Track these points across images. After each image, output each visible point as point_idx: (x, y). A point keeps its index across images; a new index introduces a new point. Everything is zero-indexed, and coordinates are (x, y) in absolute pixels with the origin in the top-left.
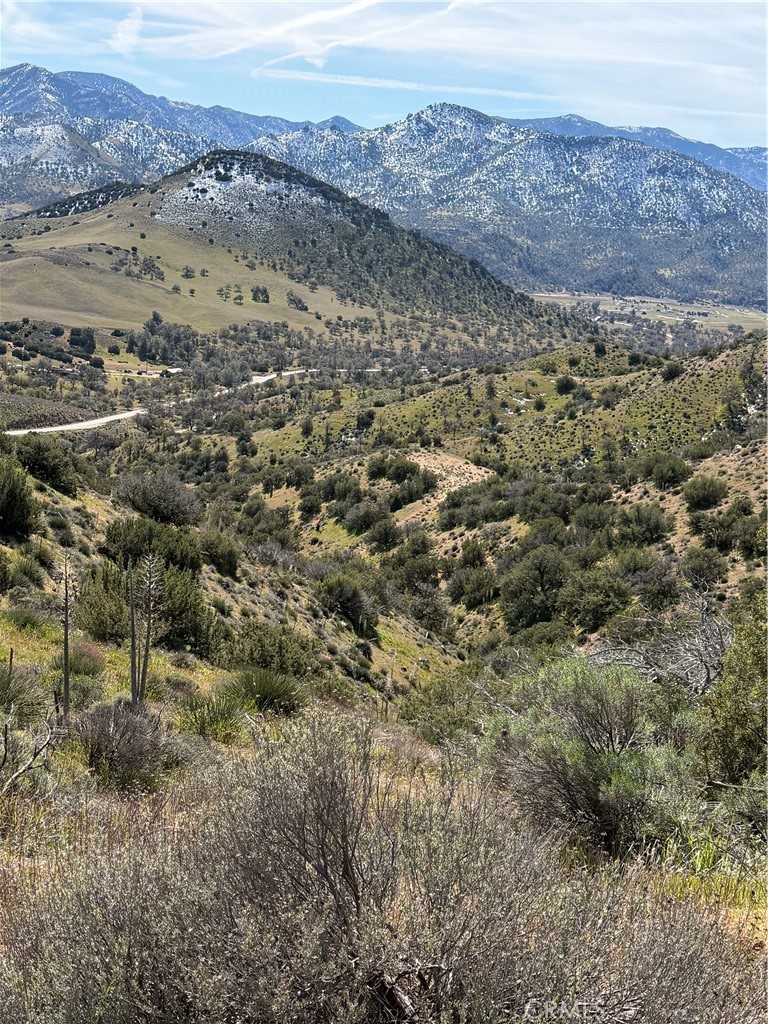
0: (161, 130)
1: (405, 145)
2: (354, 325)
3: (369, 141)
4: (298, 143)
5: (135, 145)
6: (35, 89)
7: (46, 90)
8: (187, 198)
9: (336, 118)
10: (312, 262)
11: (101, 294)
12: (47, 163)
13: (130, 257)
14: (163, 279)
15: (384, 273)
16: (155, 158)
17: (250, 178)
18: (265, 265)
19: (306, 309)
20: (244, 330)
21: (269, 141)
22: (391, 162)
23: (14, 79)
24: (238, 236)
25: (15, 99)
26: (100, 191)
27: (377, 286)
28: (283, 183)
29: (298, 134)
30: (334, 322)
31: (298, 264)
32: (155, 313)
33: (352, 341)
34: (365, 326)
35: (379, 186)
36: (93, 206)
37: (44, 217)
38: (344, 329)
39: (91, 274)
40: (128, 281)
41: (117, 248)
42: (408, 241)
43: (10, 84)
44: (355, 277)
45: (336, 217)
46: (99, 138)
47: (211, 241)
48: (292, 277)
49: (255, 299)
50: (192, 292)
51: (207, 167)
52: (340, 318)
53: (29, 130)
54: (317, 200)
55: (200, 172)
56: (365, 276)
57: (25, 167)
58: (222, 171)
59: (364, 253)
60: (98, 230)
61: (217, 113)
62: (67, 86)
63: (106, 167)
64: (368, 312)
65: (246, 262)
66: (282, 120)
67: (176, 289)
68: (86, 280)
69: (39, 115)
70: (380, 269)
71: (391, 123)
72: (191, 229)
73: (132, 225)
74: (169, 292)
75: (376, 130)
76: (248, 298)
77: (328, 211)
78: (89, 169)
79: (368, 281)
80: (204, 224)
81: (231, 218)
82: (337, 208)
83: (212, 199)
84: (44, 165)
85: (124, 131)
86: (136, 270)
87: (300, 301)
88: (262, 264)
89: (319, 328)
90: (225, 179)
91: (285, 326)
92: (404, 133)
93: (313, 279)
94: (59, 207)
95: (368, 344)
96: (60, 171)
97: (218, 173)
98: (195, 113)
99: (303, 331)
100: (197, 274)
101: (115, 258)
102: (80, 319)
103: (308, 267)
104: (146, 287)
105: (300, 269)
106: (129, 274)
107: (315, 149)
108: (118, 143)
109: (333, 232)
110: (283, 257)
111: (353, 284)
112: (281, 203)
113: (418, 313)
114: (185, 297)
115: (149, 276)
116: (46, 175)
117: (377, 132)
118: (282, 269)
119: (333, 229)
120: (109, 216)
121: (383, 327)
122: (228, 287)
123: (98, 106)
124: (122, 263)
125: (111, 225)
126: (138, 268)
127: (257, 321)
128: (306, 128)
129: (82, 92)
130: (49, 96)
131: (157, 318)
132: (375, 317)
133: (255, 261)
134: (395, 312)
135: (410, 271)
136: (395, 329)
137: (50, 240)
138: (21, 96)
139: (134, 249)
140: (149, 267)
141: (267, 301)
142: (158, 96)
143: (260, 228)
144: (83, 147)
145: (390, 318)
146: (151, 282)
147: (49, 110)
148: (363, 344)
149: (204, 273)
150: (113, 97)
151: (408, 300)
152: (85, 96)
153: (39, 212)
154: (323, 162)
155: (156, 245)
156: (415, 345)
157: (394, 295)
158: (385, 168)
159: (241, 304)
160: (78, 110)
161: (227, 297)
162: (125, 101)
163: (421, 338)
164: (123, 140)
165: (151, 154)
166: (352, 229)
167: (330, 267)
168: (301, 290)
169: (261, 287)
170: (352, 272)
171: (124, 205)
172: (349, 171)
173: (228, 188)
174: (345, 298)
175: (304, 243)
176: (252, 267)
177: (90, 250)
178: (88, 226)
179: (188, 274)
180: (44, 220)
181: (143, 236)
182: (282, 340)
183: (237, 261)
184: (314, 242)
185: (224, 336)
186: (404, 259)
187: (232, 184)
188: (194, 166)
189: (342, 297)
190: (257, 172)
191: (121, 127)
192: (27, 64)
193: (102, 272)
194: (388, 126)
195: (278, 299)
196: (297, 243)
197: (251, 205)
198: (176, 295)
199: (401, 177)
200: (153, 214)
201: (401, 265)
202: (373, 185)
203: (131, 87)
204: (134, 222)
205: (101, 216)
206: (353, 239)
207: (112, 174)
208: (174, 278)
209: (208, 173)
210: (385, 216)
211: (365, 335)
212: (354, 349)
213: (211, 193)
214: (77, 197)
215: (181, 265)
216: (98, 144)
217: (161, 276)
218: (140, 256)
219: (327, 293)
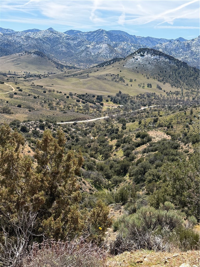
0: (132, 44)
1: (198, 44)
2: (174, 93)
3: (188, 43)
4: (168, 45)
5: (125, 48)
6: (102, 35)
7: (105, 35)
8: (132, 61)
9: (180, 38)
10: (165, 76)
11: (108, 86)
12: (103, 54)
13: (117, 77)
14: (124, 82)
15: (185, 79)
16: (130, 51)
17: (149, 55)
18: (152, 78)
19: (161, 89)
20: (144, 95)
21: (160, 45)
22: (193, 49)
23: (97, 33)
24: (145, 70)
25: (98, 38)
26: (112, 60)
27: (182, 82)
28: (158, 56)
29: (168, 43)
30: (168, 92)
31: (161, 77)
32: (120, 91)
33: (173, 97)
34: (177, 93)
35: (190, 55)
36: (110, 64)
37: (98, 67)
38: (171, 94)
39: (106, 81)
40: (116, 83)
41: (113, 75)
42: (192, 70)
43: (96, 34)
44: (176, 80)
45: (172, 64)
46: (116, 47)
47: (138, 72)
48: (159, 81)
49: (148, 87)
50: (131, 85)
51: (139, 53)
52: (171, 91)
53: (99, 45)
54: (167, 60)
55: (136, 54)
56: (179, 80)
57: (98, 55)
58: (142, 54)
59: (180, 74)
60: (110, 70)
61: (148, 38)
62: (110, 34)
63: (117, 54)
64: (179, 90)
65: (147, 77)
66: (165, 39)
68: (105, 83)
69: (103, 42)
70: (183, 78)
72: (133, 69)
73: (118, 69)
74: (125, 86)
75: (190, 40)
76: (146, 86)
77: (170, 63)
78: (113, 55)
79: (180, 81)
80: (137, 68)
81: (144, 66)
82: (172, 62)
83: (139, 61)
84: (102, 54)
85: (123, 45)
86: (118, 80)
87: (160, 87)
88: (151, 77)
89: (164, 94)
90: (143, 56)
91: (155, 94)
92: (197, 41)
93: (165, 81)
94: (102, 65)
95: (177, 98)
96: (106, 56)
97: (141, 54)
98: (142, 39)
99: (159, 95)
100: (133, 81)
101: (113, 77)
102: (101, 93)
103: (163, 78)
104: (120, 85)
105: (161, 79)
106: (116, 81)
107: (172, 46)
108: (121, 48)
110: (157, 75)
111: (175, 82)
112: (157, 61)
113: (193, 90)
114: (129, 86)
115: (121, 82)
116: (103, 56)
117: (190, 41)
118: (156, 79)
119: (171, 68)
120: (113, 67)
121: (182, 94)
122: (141, 84)
123: (118, 39)
124: (114, 78)
125: (113, 69)
126: (118, 79)
127: (147, 93)
128: (170, 41)
129: (114, 35)
130: (106, 37)
131: (120, 92)
132: (181, 91)
133: (149, 77)
134: (187, 89)
135: (192, 78)
136: (186, 94)
137: (98, 73)
138: (99, 37)
139: (118, 75)
140: (121, 79)
141: (151, 87)
142: (133, 35)
143: (151, 68)
144: (112, 49)
145: (185, 91)
146: (121, 83)
147: (105, 40)
148: (175, 98)
149: (135, 80)
150: (121, 36)
151: (191, 86)
152: (114, 36)
153: (97, 66)
154: (175, 50)
155: (124, 73)
156: (191, 99)
157: (187, 85)
158: (191, 50)
159: (144, 88)
160: (113, 40)
161: (140, 86)
162: (124, 37)
163: (193, 96)
164: (122, 47)
166: (176, 67)
167: (169, 78)
168: (161, 84)
169: (149, 84)
170: (176, 79)
171: (117, 63)
172: (181, 52)
173: (143, 58)
174: (173, 86)
175: (163, 72)
176: (148, 78)
177: (107, 75)
178: (107, 69)
179: (131, 81)
180: (97, 68)
181: (121, 71)
182: (153, 97)
183: (144, 77)
184: (165, 71)
185: (137, 97)
186: (191, 75)
187: (144, 57)
188: (135, 53)
189: (172, 86)
190: (151, 54)
191: (122, 44)
192: (101, 29)
193: (109, 81)
194: (193, 39)
195: (154, 87)
196: (161, 72)
197: (149, 62)
198: (127, 86)
199: (196, 53)
200: (124, 66)
201: (190, 77)
202: (188, 55)
203: (127, 33)
204: (119, 68)
205: (111, 67)
206: (176, 70)
207: (119, 56)
208: (127, 82)
209: (139, 54)
210: (186, 64)
211: (177, 96)
212: (173, 100)
214: (107, 62)
215: (129, 78)
216: (116, 48)
217: (124, 81)
218: (119, 76)
219: (168, 85)
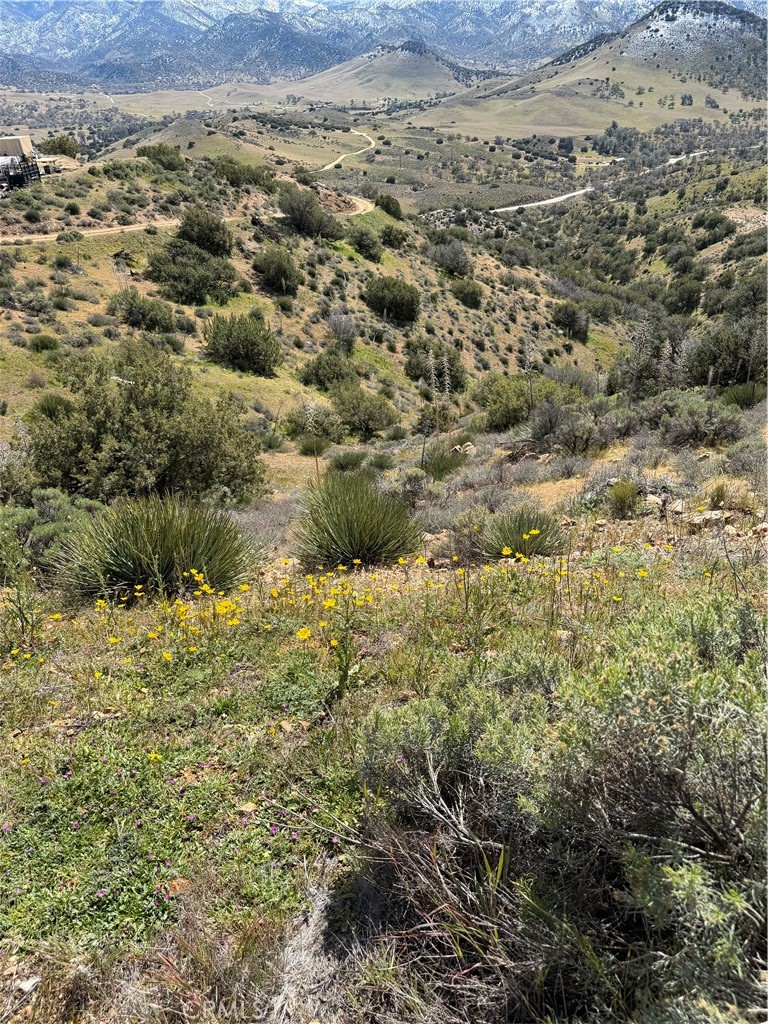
2: (750, 115)
8: (645, 38)
10: (727, 71)
11: (583, 113)
12: (564, 27)
13: (604, 85)
14: (623, 98)
17: (689, 16)
18: (693, 78)
19: (718, 107)
20: (672, 127)
24: (677, 59)
26: (590, 42)
28: (712, 16)
30: (736, 114)
31: (717, 74)
32: (613, 122)
33: (747, 126)
34: (758, 114)
36: (586, 52)
38: (742, 118)
39: (578, 100)
40: (602, 103)
41: (596, 80)
44: (757, 79)
45: (748, 35)
47: (658, 66)
48: (711, 85)
49: (683, 104)
50: (641, 104)
51: (661, 13)
52: (741, 111)
54: (737, 24)
55: (656, 17)
57: (551, 32)
58: (670, 13)
60: (586, 69)
64: (763, 104)
65: (680, 78)
67: (631, 103)
68: (575, 105)
72: (646, 60)
73: (608, 63)
74: (626, 106)
76: (678, 104)
77: (742, 31)
78: (590, 27)
80: (655, 55)
81: (673, 48)
82: (750, 28)
83: (662, 36)
86: (607, 93)
87: (714, 102)
89: (725, 120)
90: (672, 19)
91: (700, 121)
93: (726, 84)
94: (566, 57)
96: (572, 32)
97: (668, 16)
99: (712, 123)
100: (646, 91)
101: (594, 87)
103: (723, 75)
104: (612, 105)
105: (717, 78)
106: (602, 97)
108: (610, 5)
109: (745, 47)
110: (706, 71)
111: (755, 84)
112: (710, 31)
114: (636, 108)
115: (614, 97)
116: (563, 36)
118: (704, 79)
119: (745, 45)
120: (594, 59)
122: (666, 98)
124: (598, 90)
125: (595, 64)
127: (682, 120)
131: (615, 125)
133: (687, 76)
137: (558, 80)
139: (608, 79)
140: (616, 90)
141: (691, 105)
143: (692, 52)
146: (615, 101)
148: (754, 128)
149: (650, 90)
153: (553, 62)
155: (623, 74)
159: (673, 109)
161: (664, 105)
166: (760, 42)
167: (739, 73)
168: (716, 94)
169: (687, 95)
170: (755, 75)
171: (604, 49)
173: (673, 26)
174: (747, 95)
175: (723, 58)
176: (684, 81)
177: (580, 84)
178: (580, 67)
179: (640, 92)
180: (556, 67)
181: (614, 69)
182: (697, 131)
183: (674, 78)
184: (730, 57)
185: (657, 132)
187: (676, 22)
188: (651, 14)
189: (745, 95)
190: (695, 11)
193: (585, 97)
195: (699, 102)
196: (717, 59)
197: (688, 35)
198: (630, 108)
200: (622, 52)
204: (609, 60)
205: (589, 59)
206: (759, 50)
207: (604, 28)
208: (630, 95)
209: (661, 17)
212: (747, 132)
213: (661, 32)
214: (577, 48)
215: (636, 86)
217: (622, 96)
218: (611, 84)
219: (734, 93)
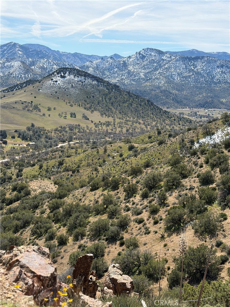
0: (54, 62)
1: (135, 62)
2: (104, 124)
3: (124, 61)
4: (100, 63)
5: (46, 67)
6: (15, 50)
7: (18, 50)
8: (51, 84)
9: (115, 55)
10: (92, 103)
11: (17, 118)
12: (15, 74)
13: (30, 104)
14: (40, 112)
15: (117, 106)
17: (72, 77)
18: (76, 105)
19: (88, 119)
20: (65, 128)
21: (90, 63)
22: (131, 68)
23: (8, 47)
24: (67, 96)
25: (8, 54)
26: (24, 83)
27: (114, 110)
28: (83, 77)
29: (99, 60)
30: (97, 123)
31: (88, 104)
32: (32, 123)
33: (102, 129)
34: (108, 124)
35: (127, 76)
36: (22, 87)
37: (6, 92)
38: (100, 125)
39: (14, 111)
40: (28, 113)
41: (25, 102)
42: (126, 95)
43: (7, 49)
44: (107, 108)
45: (101, 88)
46: (34, 65)
47: (58, 98)
48: (85, 108)
49: (71, 117)
50: (49, 115)
51: (58, 74)
52: (100, 122)
53: (10, 63)
54: (95, 82)
55: (55, 75)
56: (111, 107)
57: (8, 76)
58: (63, 75)
59: (111, 99)
60: (21, 96)
61: (76, 55)
62: (25, 48)
63: (35, 74)
64: (110, 119)
65: (70, 104)
66: (97, 56)
67: (44, 115)
68: (13, 113)
69: (14, 58)
70: (116, 104)
71: (131, 55)
72: (52, 94)
73: (32, 94)
74: (41, 116)
75: (126, 58)
76: (69, 116)
77: (98, 86)
78: (29, 75)
79: (111, 109)
80: (56, 92)
81: (65, 90)
82: (101, 85)
83: (59, 84)
85: (43, 62)
87: (86, 117)
88: (75, 104)
89: (92, 126)
90: (64, 77)
91: (79, 125)
92: (135, 58)
93: (93, 109)
94: (12, 89)
95: (107, 130)
96: (20, 76)
97: (61, 75)
98: (68, 55)
99: (85, 127)
100: (52, 109)
101: (24, 105)
102: (7, 126)
103: (91, 105)
104: (33, 115)
105: (88, 106)
106: (28, 110)
107: (105, 65)
108: (40, 66)
109: (100, 93)
110: (82, 102)
111: (106, 110)
112: (82, 84)
113: (128, 119)
114: (46, 117)
115: (35, 111)
116: (15, 78)
117: (126, 59)
118: (82, 106)
119: (100, 92)
120: (25, 91)
121: (114, 124)
122: (62, 113)
123: (36, 54)
124: (26, 107)
125: (25, 94)
126: (32, 108)
127: (70, 124)
128: (102, 58)
129: (30, 50)
130: (20, 52)
131: (33, 125)
132: (113, 121)
133: (73, 104)
134: (120, 119)
135: (126, 105)
136: (118, 125)
137: (5, 100)
138: (10, 52)
139: (32, 102)
140: (36, 108)
141: (75, 117)
142: (56, 50)
143: (75, 93)
144: (27, 68)
145: (118, 120)
146: (36, 113)
147: (20, 57)
148: (105, 130)
149: (54, 109)
150: (40, 51)
151: (125, 114)
152: (31, 51)
154: (108, 69)
155: (40, 100)
156: (124, 130)
157: (120, 113)
158: (128, 70)
159: (66, 119)
160: (29, 56)
161: (61, 116)
162: (44, 52)
163: (127, 127)
164: (42, 65)
165: (51, 69)
166: (107, 91)
167: (98, 104)
168: (88, 113)
169: (73, 113)
170: (106, 106)
171: (30, 87)
172: (117, 71)
173: (64, 80)
174: (103, 115)
175: (90, 97)
176: (71, 106)
177: (16, 103)
178: (17, 95)
179: (49, 109)
180: (4, 93)
181: (35, 97)
182: (77, 130)
183: (67, 104)
184: (93, 96)
185: (56, 130)
186: (124, 101)
187: (66, 79)
188: (53, 73)
189: (102, 115)
190: (74, 74)
191: (41, 61)
192: (12, 42)
193: (19, 110)
194: (129, 56)
195: (79, 116)
196: (87, 97)
197: (72, 85)
198: (44, 117)
199: (134, 73)
200: (39, 90)
201: (123, 103)
202: (124, 76)
203: (48, 48)
204: (32, 93)
205: (22, 91)
206: (107, 95)
207: (37, 77)
208: (44, 111)
209: (58, 75)
211: (108, 127)
212: (102, 132)
213: (59, 82)
214: (17, 85)
215: (47, 106)
216: (33, 67)
217: (40, 110)
218: (33, 104)
219: (96, 113)
